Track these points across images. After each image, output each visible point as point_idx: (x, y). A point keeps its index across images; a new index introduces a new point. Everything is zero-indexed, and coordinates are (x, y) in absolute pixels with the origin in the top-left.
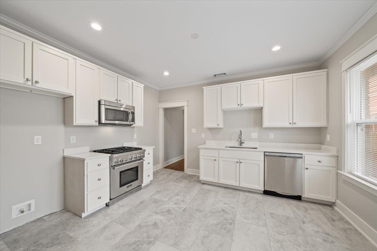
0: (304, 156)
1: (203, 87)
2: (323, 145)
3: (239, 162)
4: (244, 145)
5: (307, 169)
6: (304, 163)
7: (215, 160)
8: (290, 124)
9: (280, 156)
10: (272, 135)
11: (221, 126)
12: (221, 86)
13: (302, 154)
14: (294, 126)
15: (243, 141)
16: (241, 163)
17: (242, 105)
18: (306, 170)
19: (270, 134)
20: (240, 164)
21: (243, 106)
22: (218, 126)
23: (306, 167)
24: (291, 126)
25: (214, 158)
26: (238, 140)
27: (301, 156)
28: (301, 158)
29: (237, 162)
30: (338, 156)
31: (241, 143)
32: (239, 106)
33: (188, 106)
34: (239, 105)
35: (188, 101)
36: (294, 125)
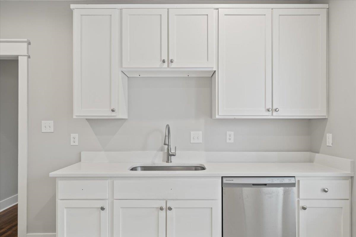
0: (299, 181)
1: (72, 6)
2: (317, 154)
3: (164, 207)
4: (175, 161)
5: (304, 208)
6: (299, 197)
7: (102, 209)
8: (268, 110)
9: (254, 185)
10: (230, 136)
11: (122, 114)
12: (121, 9)
13: (294, 177)
14: (276, 116)
15: (173, 151)
16: (170, 209)
17: (172, 62)
18: (302, 212)
19: (228, 133)
20: (168, 211)
21: (173, 65)
22: (113, 114)
23: (302, 204)
24: (268, 115)
25: (100, 204)
26: (162, 150)
27: (292, 181)
28: (293, 185)
29: (161, 209)
30: (352, 177)
31: (169, 156)
32: (166, 65)
33: (29, 57)
34: (164, 61)
35: (29, 44)
36: (275, 113)
